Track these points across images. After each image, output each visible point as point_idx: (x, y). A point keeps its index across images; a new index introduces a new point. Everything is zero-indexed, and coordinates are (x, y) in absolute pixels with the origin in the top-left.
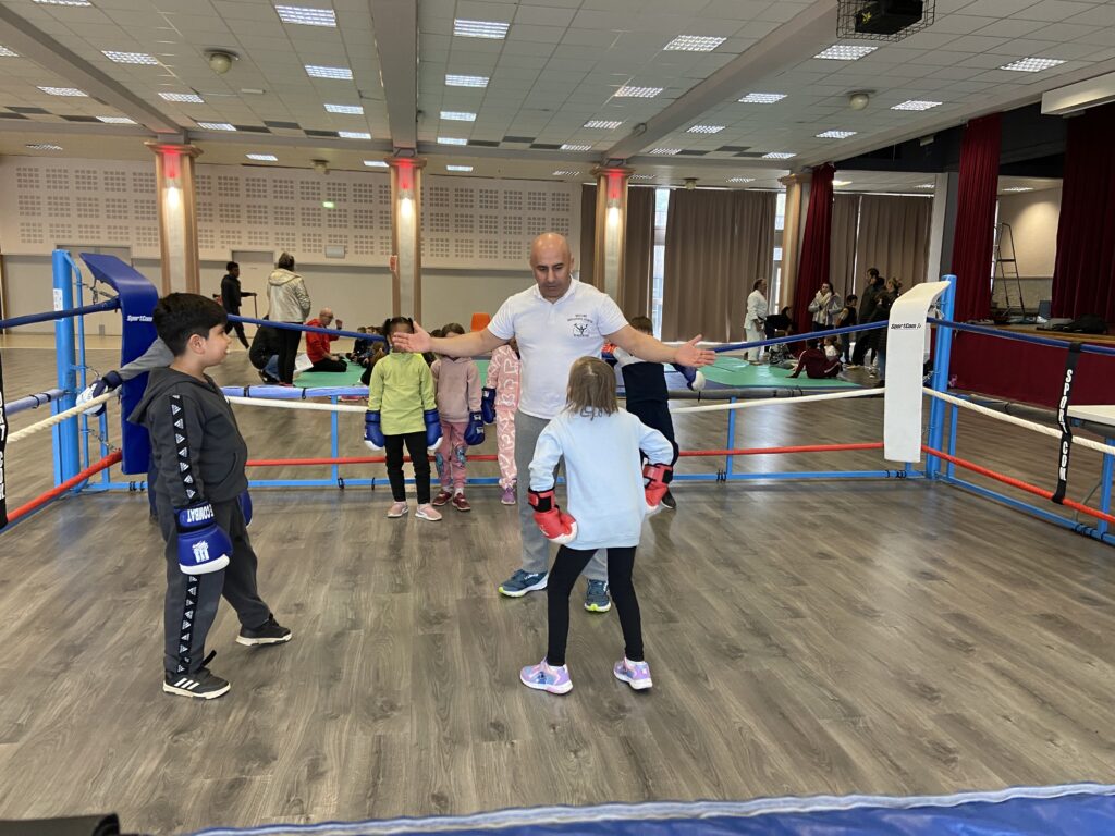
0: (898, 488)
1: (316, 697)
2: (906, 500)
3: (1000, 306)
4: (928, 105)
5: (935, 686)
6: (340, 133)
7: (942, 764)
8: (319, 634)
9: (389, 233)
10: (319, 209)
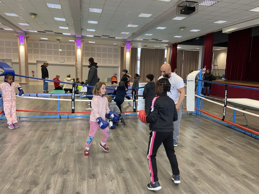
0: (190, 117)
1: (50, 169)
2: (191, 120)
3: (214, 76)
4: (198, 30)
5: (194, 163)
6: (63, 33)
7: (195, 181)
8: (52, 154)
9: (75, 57)
10: (58, 51)
